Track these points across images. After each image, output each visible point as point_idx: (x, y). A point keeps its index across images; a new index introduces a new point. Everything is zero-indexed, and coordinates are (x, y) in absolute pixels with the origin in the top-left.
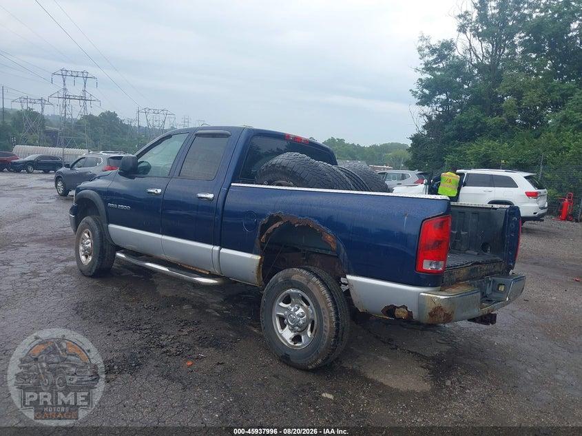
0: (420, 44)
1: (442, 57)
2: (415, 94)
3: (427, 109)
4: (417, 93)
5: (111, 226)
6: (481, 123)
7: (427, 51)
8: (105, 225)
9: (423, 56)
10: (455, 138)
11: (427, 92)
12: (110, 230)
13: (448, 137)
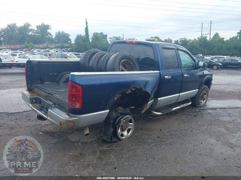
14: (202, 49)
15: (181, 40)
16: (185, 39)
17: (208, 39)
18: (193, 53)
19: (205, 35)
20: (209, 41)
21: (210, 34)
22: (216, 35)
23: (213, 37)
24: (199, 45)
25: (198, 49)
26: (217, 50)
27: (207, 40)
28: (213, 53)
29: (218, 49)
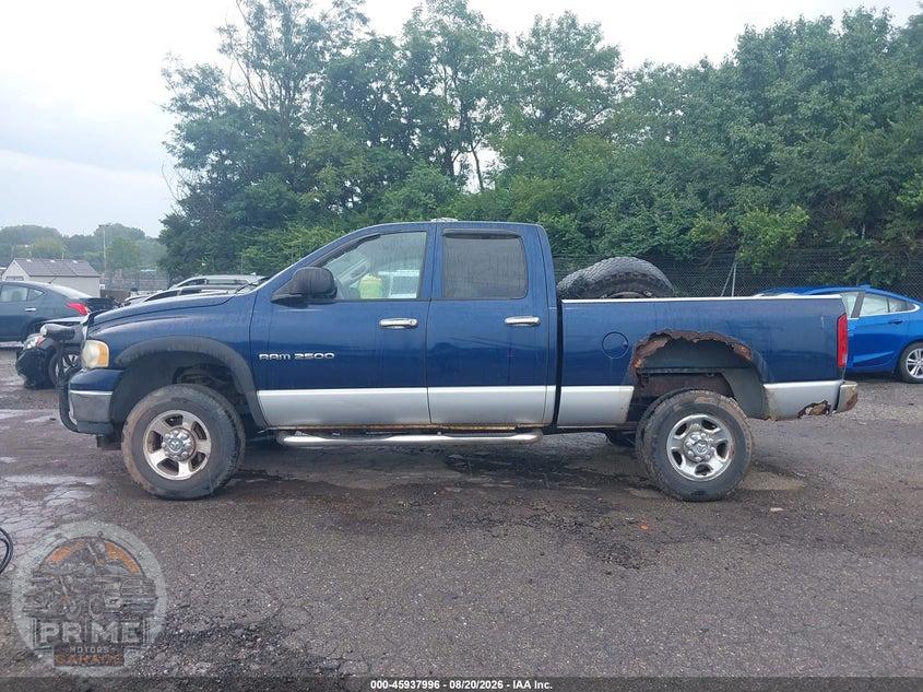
0: (165, 64)
1: (202, 91)
2: (171, 150)
3: (189, 175)
4: (175, 148)
5: (262, 394)
6: (288, 200)
7: (177, 78)
8: (249, 394)
9: (173, 86)
10: (244, 222)
11: (191, 147)
12: (263, 403)
13: (233, 220)
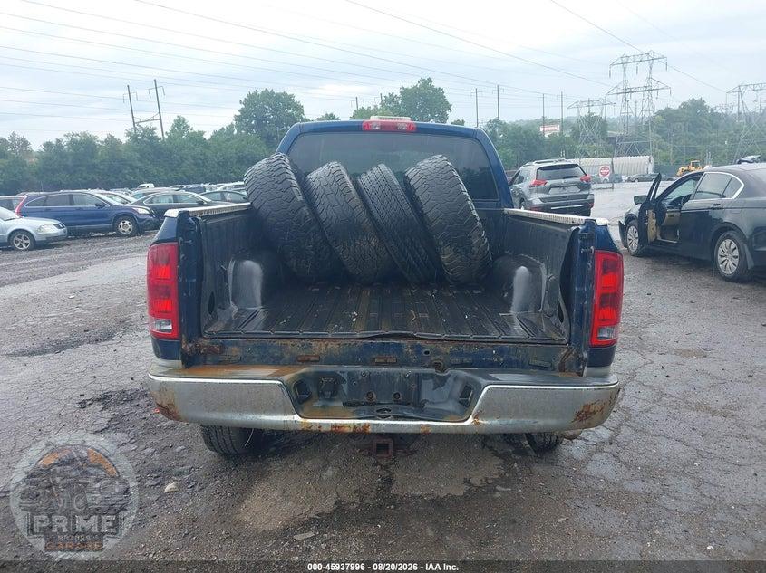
14: (149, 167)
15: (72, 139)
16: (85, 135)
17: (158, 134)
18: (124, 181)
19: (148, 124)
20: (163, 142)
21: (160, 119)
22: (180, 124)
23: (173, 130)
24: (138, 155)
25: (137, 168)
26: (193, 167)
27: (156, 138)
28: (185, 178)
29: (197, 164)
